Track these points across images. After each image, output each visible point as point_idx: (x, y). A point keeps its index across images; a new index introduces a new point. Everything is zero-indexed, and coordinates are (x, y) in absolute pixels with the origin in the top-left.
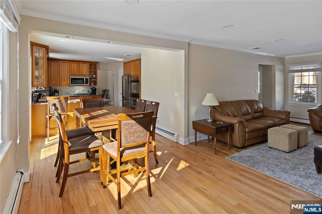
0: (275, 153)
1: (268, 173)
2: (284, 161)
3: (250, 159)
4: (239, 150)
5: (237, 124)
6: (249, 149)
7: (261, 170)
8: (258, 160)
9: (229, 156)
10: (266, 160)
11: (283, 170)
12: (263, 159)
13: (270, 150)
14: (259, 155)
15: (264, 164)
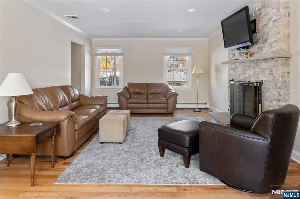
0: (111, 148)
1: (125, 181)
2: (126, 155)
3: (90, 169)
4: (67, 161)
5: (66, 121)
6: (80, 155)
7: (115, 180)
8: (102, 167)
9: (58, 179)
10: (109, 162)
11: (136, 168)
12: (106, 161)
13: (103, 146)
14: (98, 158)
15: (112, 170)
